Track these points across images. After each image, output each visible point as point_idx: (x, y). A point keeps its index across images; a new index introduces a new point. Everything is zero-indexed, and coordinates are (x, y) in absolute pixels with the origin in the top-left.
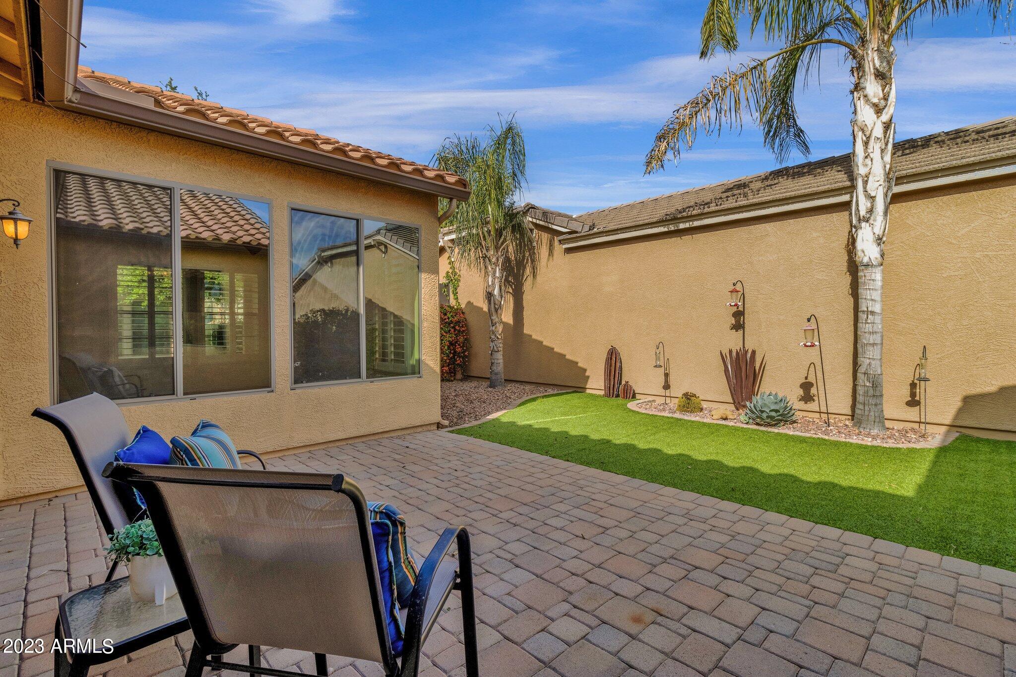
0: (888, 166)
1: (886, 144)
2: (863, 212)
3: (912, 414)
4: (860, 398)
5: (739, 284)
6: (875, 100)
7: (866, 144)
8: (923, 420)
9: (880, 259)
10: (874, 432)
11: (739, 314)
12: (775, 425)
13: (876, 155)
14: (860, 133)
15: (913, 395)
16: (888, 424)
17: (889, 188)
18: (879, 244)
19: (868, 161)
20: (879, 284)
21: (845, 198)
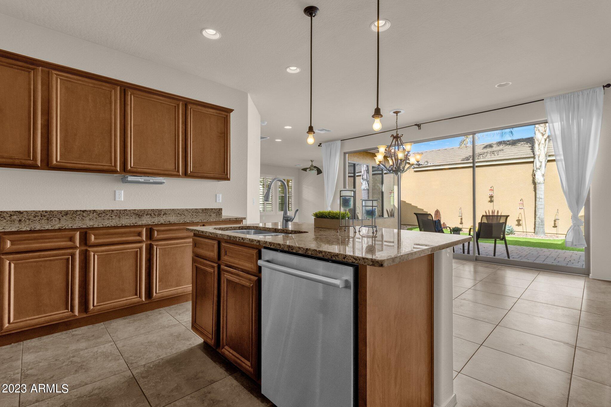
0: (546, 152)
1: (545, 145)
2: (538, 166)
3: (554, 230)
4: (537, 226)
5: (492, 187)
6: (542, 132)
7: (539, 145)
8: (557, 233)
9: (543, 182)
10: (542, 236)
11: (491, 197)
12: (508, 235)
13: (542, 148)
14: (537, 141)
15: (555, 224)
16: (546, 234)
17: (546, 159)
18: (543, 177)
19: (540, 150)
20: (543, 189)
21: (532, 160)
